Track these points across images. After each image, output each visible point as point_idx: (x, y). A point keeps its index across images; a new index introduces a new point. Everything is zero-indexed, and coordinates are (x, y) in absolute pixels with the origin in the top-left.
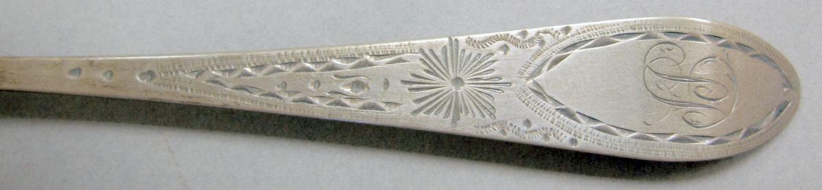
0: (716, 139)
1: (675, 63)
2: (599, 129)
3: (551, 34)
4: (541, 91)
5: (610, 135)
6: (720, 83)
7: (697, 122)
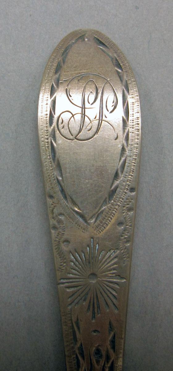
0: (124, 89)
1: (73, 117)
2: (122, 172)
3: (53, 209)
4: (96, 215)
5: (126, 164)
6: (85, 86)
7: (113, 102)
